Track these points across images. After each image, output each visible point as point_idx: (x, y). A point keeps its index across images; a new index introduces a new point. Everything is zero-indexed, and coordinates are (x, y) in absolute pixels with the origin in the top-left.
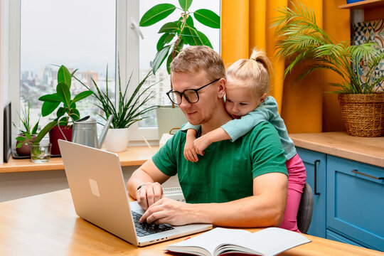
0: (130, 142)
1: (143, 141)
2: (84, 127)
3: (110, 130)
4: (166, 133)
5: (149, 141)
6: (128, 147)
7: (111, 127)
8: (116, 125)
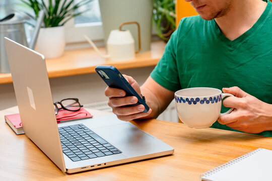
0: (68, 44)
1: (86, 42)
2: (9, 28)
3: (42, 30)
4: (114, 29)
5: (94, 41)
6: (65, 51)
7: (42, 27)
8: (48, 23)
